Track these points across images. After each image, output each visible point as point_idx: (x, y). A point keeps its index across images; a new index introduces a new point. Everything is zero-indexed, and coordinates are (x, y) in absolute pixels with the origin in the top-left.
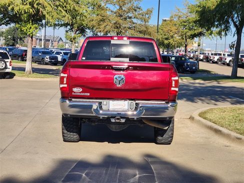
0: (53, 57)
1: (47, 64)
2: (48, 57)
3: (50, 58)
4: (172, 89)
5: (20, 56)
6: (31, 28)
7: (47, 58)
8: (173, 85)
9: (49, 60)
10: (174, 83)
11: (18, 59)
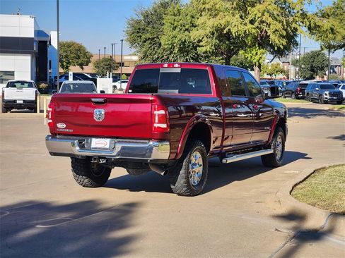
0: (334, 92)
1: (326, 103)
2: (327, 93)
3: (331, 94)
4: (156, 125)
5: (293, 93)
6: (257, 54)
7: (326, 95)
8: (157, 121)
9: (328, 97)
10: (157, 118)
11: (291, 97)
